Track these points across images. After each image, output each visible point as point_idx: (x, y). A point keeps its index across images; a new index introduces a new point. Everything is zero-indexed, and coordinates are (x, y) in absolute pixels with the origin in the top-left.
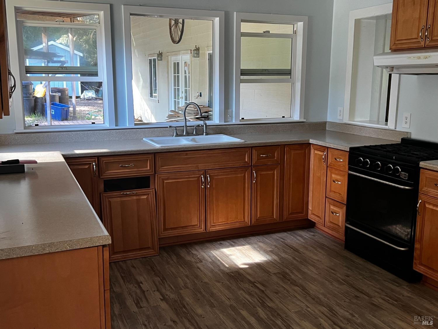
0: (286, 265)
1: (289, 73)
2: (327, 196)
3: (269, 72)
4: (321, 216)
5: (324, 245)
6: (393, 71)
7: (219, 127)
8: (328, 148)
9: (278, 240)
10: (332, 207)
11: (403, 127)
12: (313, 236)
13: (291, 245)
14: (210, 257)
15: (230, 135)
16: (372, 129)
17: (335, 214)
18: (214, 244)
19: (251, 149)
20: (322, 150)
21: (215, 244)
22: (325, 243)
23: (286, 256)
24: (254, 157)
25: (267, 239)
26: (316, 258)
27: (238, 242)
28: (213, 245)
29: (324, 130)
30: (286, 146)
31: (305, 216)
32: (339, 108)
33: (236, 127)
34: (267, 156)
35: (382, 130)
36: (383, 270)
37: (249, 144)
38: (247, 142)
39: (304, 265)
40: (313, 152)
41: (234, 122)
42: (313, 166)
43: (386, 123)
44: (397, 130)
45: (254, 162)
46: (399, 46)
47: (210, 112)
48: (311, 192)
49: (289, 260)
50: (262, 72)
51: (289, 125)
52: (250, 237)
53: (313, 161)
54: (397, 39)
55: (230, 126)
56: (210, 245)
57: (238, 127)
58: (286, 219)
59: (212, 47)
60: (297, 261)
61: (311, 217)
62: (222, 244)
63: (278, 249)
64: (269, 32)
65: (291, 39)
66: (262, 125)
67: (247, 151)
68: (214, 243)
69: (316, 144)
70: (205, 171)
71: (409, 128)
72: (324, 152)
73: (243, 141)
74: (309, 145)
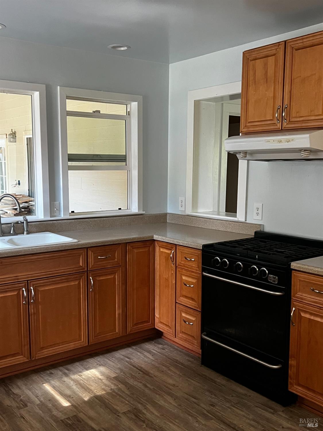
0: (137, 397)
1: (124, 159)
2: (177, 301)
3: (101, 157)
4: (171, 324)
5: (177, 361)
6: (246, 156)
7: (44, 224)
8: (176, 245)
9: (122, 359)
10: (183, 315)
11: (254, 219)
12: (162, 349)
13: (138, 366)
14: (37, 397)
15: (57, 232)
16: (219, 221)
17: (187, 323)
18: (42, 376)
19: (86, 250)
20: (169, 248)
21: (44, 375)
22: (178, 359)
23: (135, 383)
24: (90, 260)
25: (109, 360)
26: (171, 381)
27: (73, 369)
28: (40, 376)
29: (165, 222)
30: (128, 244)
31: (152, 325)
32: (180, 199)
33: (65, 222)
34: (106, 257)
35: (230, 223)
36: (251, 391)
37: (83, 244)
38: (81, 241)
39: (159, 395)
40: (159, 250)
41: (62, 216)
42: (158, 266)
43: (226, 213)
44: (247, 222)
45: (90, 266)
46: (251, 129)
47: (30, 202)
48: (158, 297)
49: (140, 389)
50: (93, 157)
51: (126, 218)
52: (88, 360)
53: (158, 259)
54: (249, 121)
55: (58, 221)
56: (36, 377)
57: (68, 222)
58: (130, 332)
59: (32, 131)
60: (150, 389)
61: (159, 326)
62: (52, 374)
63: (124, 373)
64: (99, 112)
65: (125, 121)
66: (96, 219)
67: (82, 253)
68: (42, 373)
69: (162, 240)
70: (28, 282)
71: (261, 219)
72: (171, 250)
73: (76, 241)
74: (153, 241)
